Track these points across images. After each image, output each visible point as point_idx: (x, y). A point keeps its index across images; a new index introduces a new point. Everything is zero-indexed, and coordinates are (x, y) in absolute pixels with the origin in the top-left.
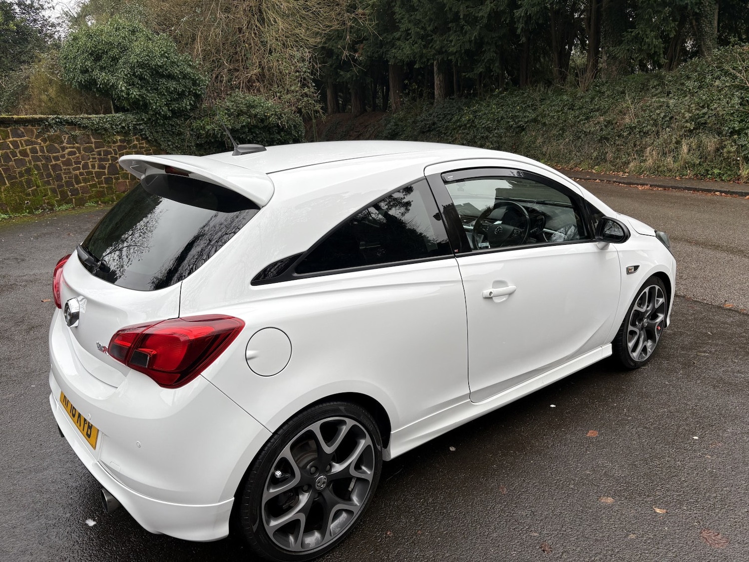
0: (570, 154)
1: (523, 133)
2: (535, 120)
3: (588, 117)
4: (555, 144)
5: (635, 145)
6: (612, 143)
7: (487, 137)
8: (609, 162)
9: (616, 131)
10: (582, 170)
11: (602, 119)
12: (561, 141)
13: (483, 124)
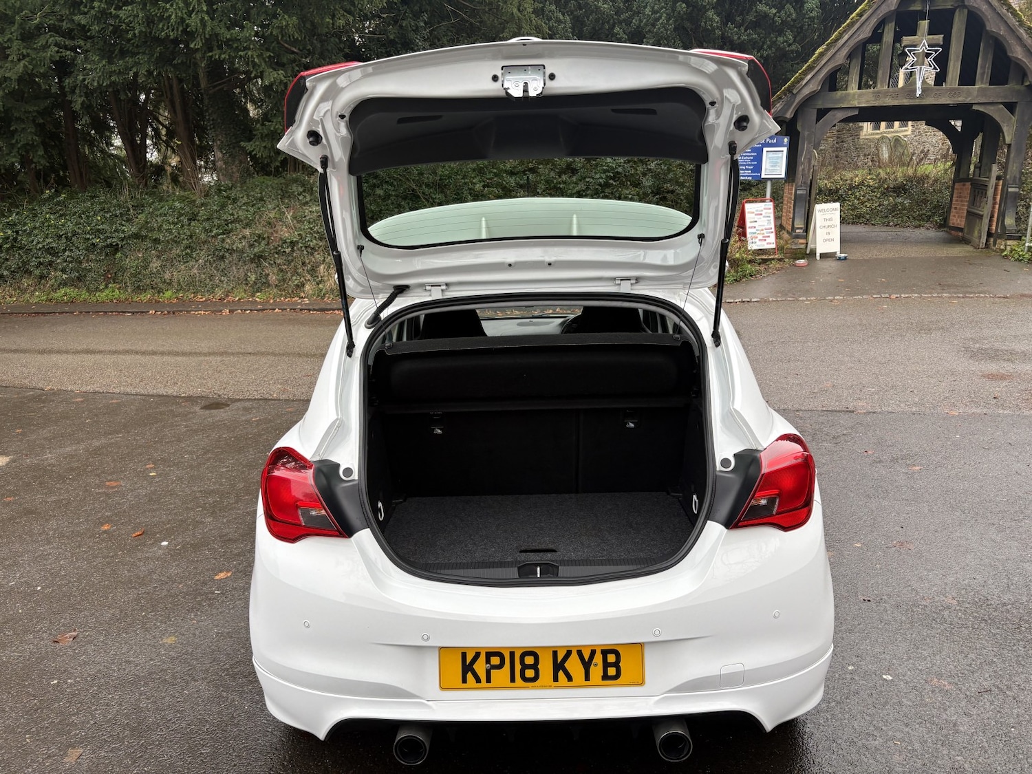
0: (211, 280)
1: (119, 255)
2: (136, 236)
3: (225, 230)
4: (183, 267)
5: (304, 264)
6: (272, 262)
7: (50, 264)
8: (274, 286)
9: (272, 247)
10: (240, 299)
11: (247, 232)
12: (191, 263)
13: (38, 243)
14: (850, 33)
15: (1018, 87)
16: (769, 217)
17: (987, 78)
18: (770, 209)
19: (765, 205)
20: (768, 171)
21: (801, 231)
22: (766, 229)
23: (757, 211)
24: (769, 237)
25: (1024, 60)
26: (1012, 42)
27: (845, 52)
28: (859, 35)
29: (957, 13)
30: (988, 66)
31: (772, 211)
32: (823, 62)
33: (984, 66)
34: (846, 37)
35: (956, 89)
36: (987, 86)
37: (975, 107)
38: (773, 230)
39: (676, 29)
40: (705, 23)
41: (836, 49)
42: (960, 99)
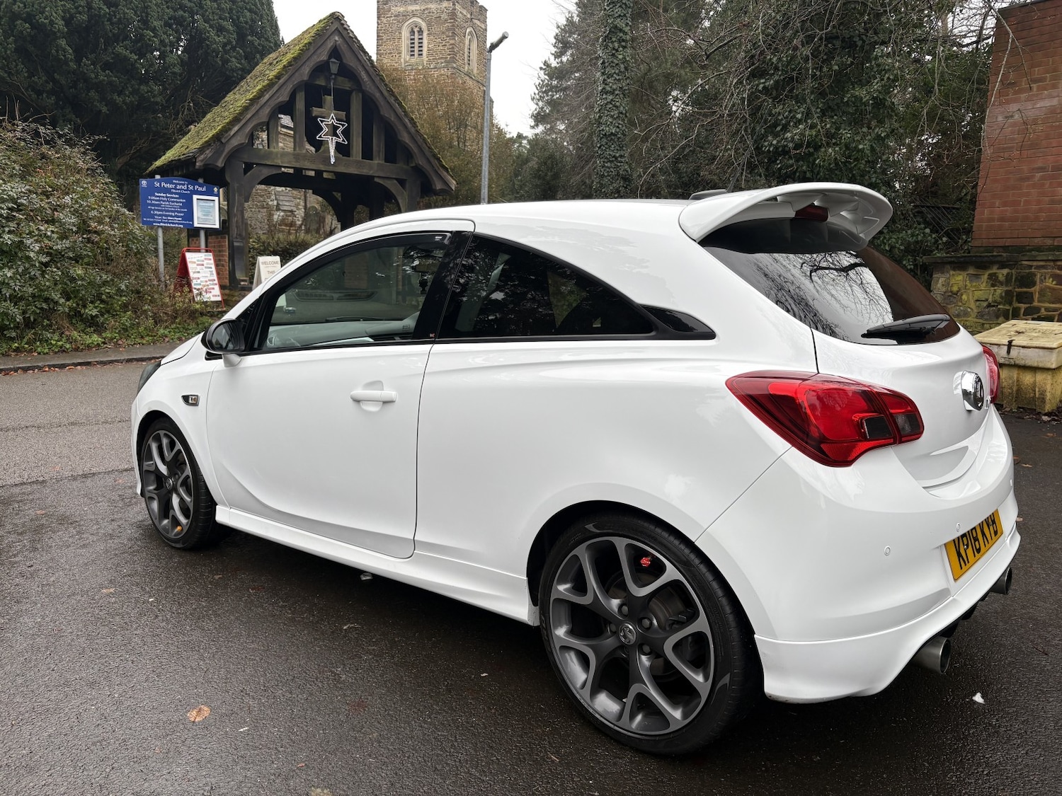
14: (271, 93)
15: (405, 167)
16: (211, 268)
17: (382, 155)
18: (210, 259)
19: (205, 256)
20: (200, 220)
21: (246, 283)
22: (209, 280)
23: (198, 261)
24: (213, 289)
25: (410, 144)
26: (401, 128)
27: (267, 111)
28: (278, 97)
29: (354, 93)
30: (382, 145)
31: (212, 261)
32: (249, 116)
33: (378, 144)
34: (267, 97)
35: (359, 162)
36: (383, 162)
37: (376, 180)
38: (216, 282)
39: (17, 50)
40: (57, 51)
41: (259, 106)
42: (365, 171)
